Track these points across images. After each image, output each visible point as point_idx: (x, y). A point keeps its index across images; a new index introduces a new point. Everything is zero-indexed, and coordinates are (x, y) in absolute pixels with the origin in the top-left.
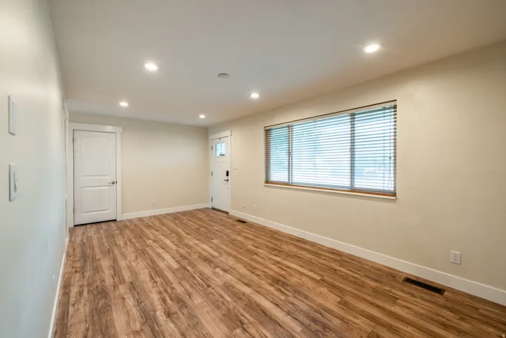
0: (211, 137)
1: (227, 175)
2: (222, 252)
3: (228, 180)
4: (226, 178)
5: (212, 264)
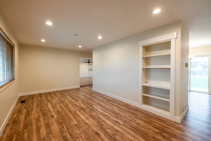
2: (74, 113)
5: (80, 107)
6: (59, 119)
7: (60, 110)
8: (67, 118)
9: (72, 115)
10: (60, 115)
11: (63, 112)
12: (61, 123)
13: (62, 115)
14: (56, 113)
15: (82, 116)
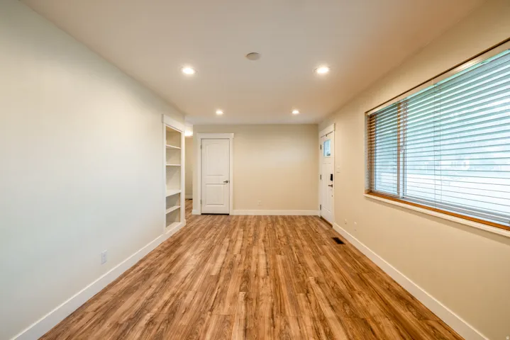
0: (321, 134)
1: (332, 179)
2: (271, 273)
3: (332, 186)
4: (331, 183)
6: (304, 272)
7: (302, 294)
8: (289, 267)
9: (277, 270)
10: (302, 278)
11: (294, 286)
12: (300, 263)
13: (298, 277)
14: (310, 290)
15: (262, 261)
